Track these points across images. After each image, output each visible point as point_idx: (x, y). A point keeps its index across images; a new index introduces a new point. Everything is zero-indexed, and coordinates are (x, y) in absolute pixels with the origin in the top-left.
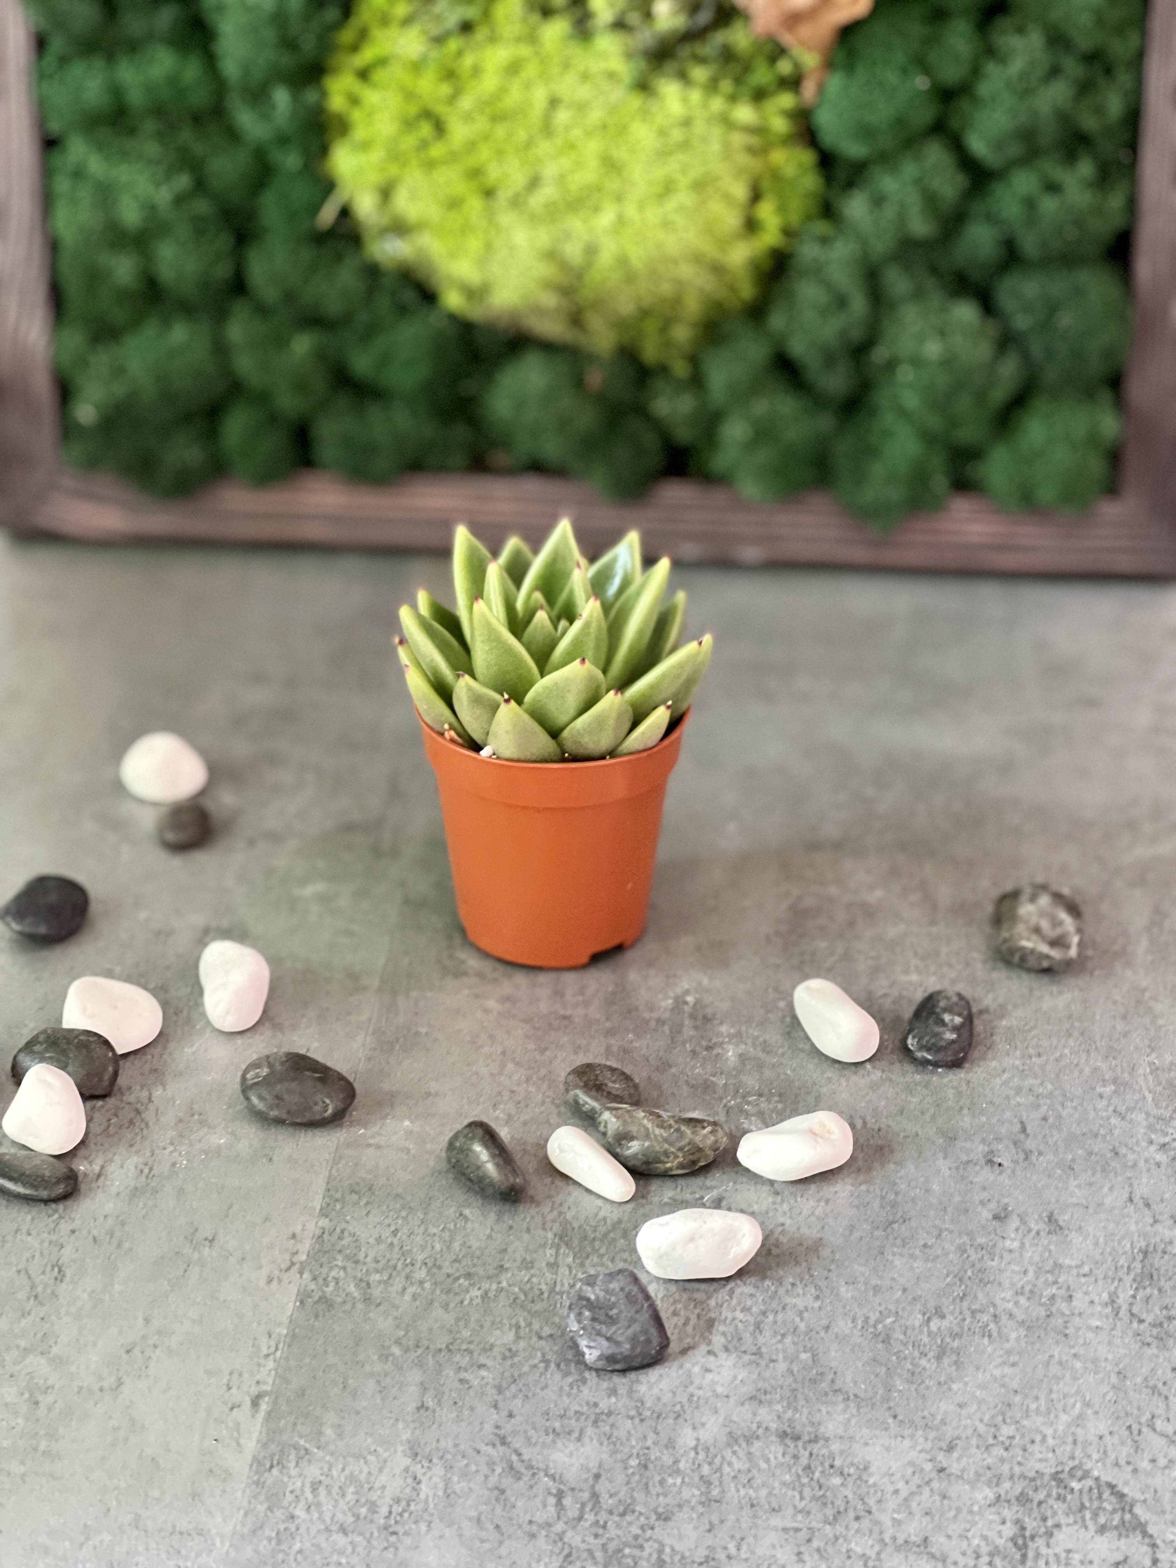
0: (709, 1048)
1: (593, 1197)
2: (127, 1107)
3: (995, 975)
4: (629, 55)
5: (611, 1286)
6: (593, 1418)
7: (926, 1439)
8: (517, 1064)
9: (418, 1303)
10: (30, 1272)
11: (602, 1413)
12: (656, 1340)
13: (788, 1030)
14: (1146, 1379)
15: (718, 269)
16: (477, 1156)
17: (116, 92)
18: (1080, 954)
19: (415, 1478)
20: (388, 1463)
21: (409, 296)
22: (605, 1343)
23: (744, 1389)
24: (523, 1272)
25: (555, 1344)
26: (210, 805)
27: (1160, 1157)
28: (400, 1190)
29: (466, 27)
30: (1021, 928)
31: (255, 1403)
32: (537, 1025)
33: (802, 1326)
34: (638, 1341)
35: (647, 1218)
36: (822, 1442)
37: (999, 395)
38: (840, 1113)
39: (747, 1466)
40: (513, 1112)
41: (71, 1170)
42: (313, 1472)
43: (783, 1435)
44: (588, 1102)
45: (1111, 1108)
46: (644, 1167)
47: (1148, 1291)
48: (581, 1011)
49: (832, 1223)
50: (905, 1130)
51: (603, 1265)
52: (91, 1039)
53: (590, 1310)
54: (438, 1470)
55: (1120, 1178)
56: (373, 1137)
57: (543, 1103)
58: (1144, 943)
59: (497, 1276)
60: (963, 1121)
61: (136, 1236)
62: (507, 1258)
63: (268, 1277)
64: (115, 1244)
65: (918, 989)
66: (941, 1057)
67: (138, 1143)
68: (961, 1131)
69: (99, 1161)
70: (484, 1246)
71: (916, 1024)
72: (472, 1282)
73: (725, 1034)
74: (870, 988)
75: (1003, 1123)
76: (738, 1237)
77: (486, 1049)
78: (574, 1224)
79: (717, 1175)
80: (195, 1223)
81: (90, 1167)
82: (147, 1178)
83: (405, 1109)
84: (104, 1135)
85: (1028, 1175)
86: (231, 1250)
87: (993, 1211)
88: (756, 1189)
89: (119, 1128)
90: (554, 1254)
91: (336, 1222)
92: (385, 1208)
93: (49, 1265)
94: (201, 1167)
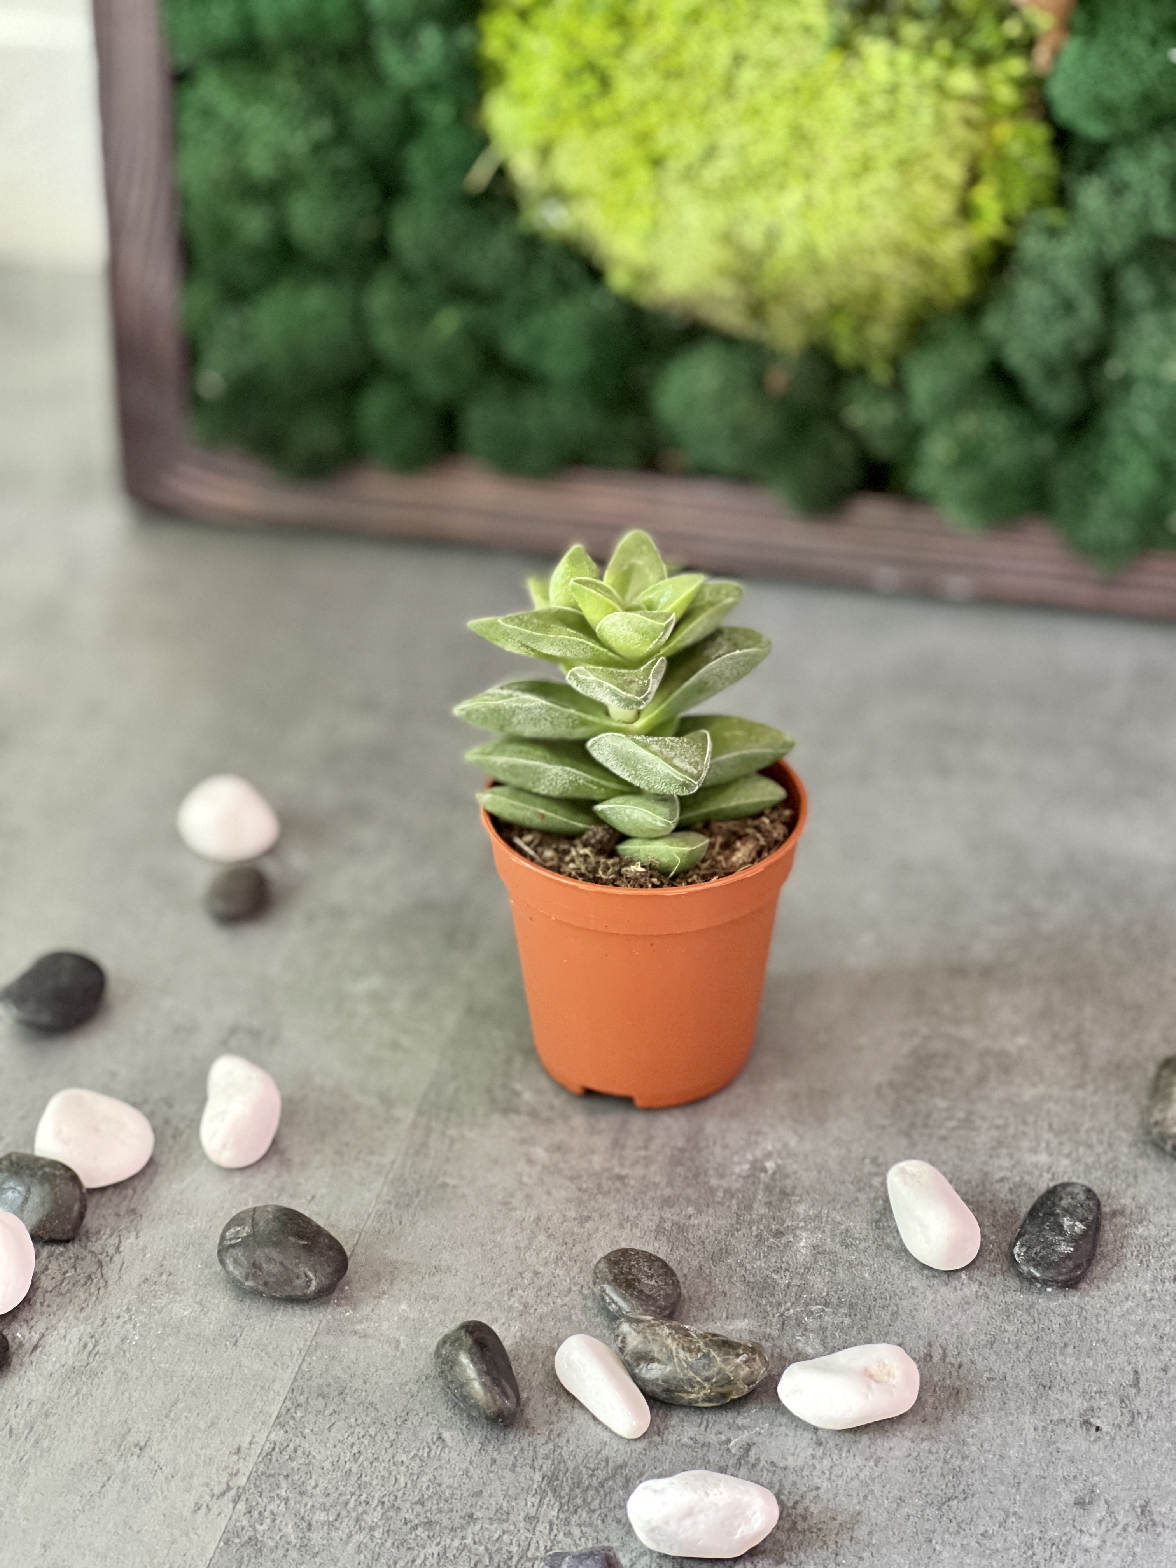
1: (599, 1429)
2: (89, 1256)
3: (1141, 1162)
4: (830, 7)
8: (550, 1236)
9: (362, 1556)
13: (877, 1217)
15: (925, 262)
16: (464, 1371)
21: (572, 270)
24: (493, 1527)
26: (271, 869)
28: (375, 1398)
32: (584, 1186)
40: (531, 1302)
41: (4, 1337)
44: (617, 1299)
46: (664, 1396)
48: (639, 1171)
49: (877, 1493)
50: (991, 1370)
51: (591, 1525)
56: (360, 1322)
57: (569, 1291)
59: (462, 1528)
60: (1064, 1363)
61: (58, 1433)
62: (480, 1503)
63: (196, 1504)
64: (33, 1440)
65: (1045, 1174)
66: (1051, 1274)
67: (90, 1306)
68: (1058, 1378)
69: (40, 1327)
70: (456, 1485)
71: (1029, 1228)
72: (431, 1534)
73: (801, 1217)
74: (986, 1168)
75: (1112, 1371)
76: (749, 1513)
77: (518, 1213)
78: (569, 1463)
79: (753, 1411)
80: (130, 1422)
81: (27, 1336)
82: (89, 1355)
83: (406, 1287)
84: (55, 1293)
85: (1129, 1447)
86: (163, 1462)
87: (1076, 1492)
88: (796, 1435)
89: (74, 1285)
90: (536, 1504)
91: (291, 1435)
92: (353, 1420)
94: (155, 1346)
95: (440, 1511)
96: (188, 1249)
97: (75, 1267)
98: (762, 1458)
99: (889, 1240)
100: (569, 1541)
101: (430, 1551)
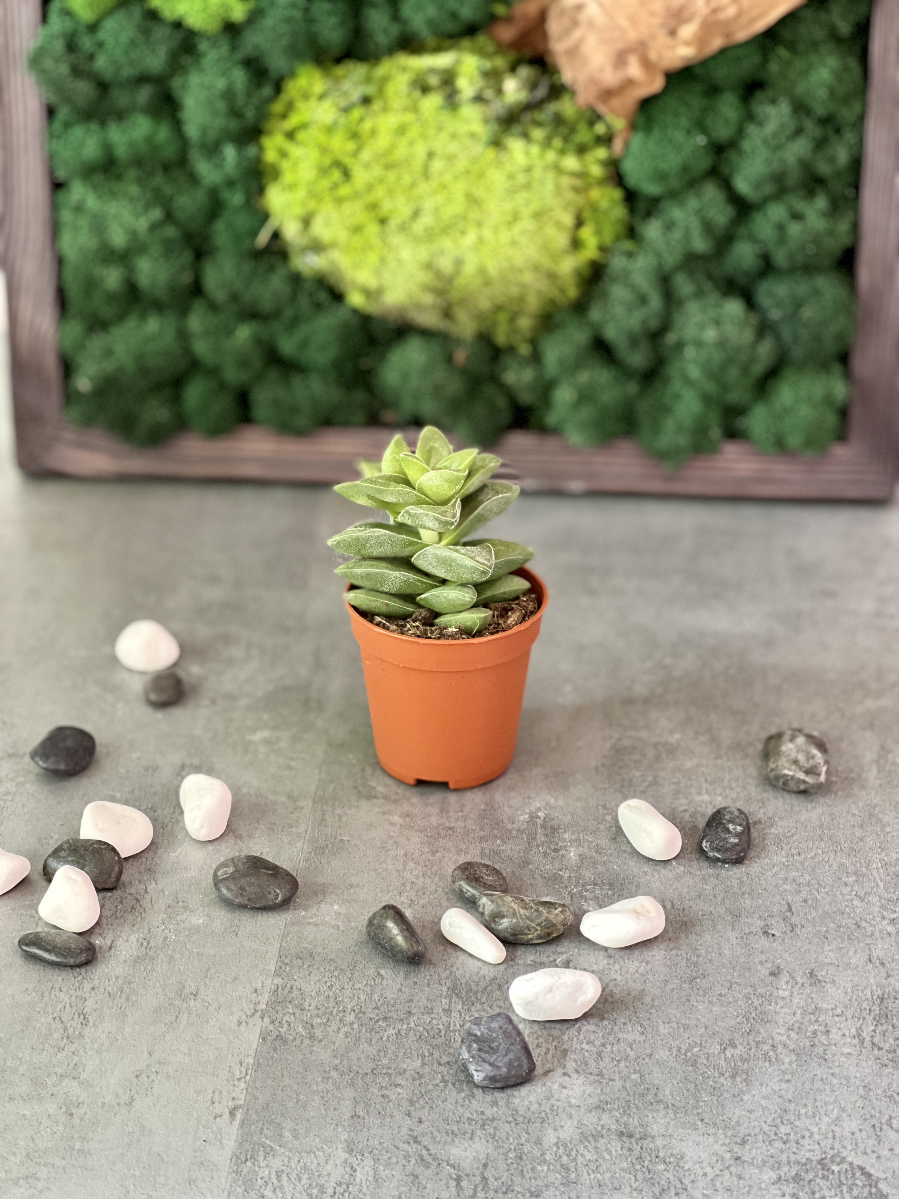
0: (556, 850)
1: (475, 961)
2: (129, 897)
3: (765, 795)
4: (486, 121)
5: (492, 1025)
6: (481, 1122)
7: (726, 1136)
8: (415, 863)
10: (63, 1019)
11: (487, 1119)
12: (525, 1066)
13: (614, 835)
14: (885, 1091)
15: (552, 276)
16: (390, 931)
17: (108, 148)
18: (827, 780)
19: (352, 1168)
20: (332, 1158)
21: (323, 296)
22: (488, 1067)
23: (591, 1101)
24: (425, 1017)
25: (452, 1069)
26: (182, 674)
27: (890, 929)
28: (333, 956)
29: (366, 101)
30: (783, 761)
31: (232, 1114)
32: (429, 834)
33: (632, 1054)
34: (513, 1066)
35: (515, 976)
36: (650, 1139)
37: (759, 368)
38: (655, 897)
39: (595, 1157)
40: (414, 898)
41: (90, 943)
42: (277, 1163)
43: (621, 1134)
44: (469, 890)
45: (854, 893)
46: (512, 938)
47: (885, 1027)
48: (461, 824)
49: (651, 979)
50: (702, 910)
51: (484, 1010)
52: (102, 847)
53: (477, 1044)
54: (369, 1162)
55: (862, 945)
56: (311, 917)
57: (436, 891)
58: (874, 771)
59: (406, 1019)
60: (745, 903)
61: (139, 991)
62: (413, 1006)
63: (238, 1021)
64: (125, 997)
65: (709, 806)
66: (727, 856)
67: (138, 923)
68: (743, 911)
69: (110, 937)
70: (396, 997)
71: (708, 833)
72: (388, 1024)
73: (568, 840)
74: (673, 806)
75: (774, 904)
76: (584, 989)
77: (392, 852)
78: (462, 980)
79: (565, 943)
80: (183, 982)
81: (104, 942)
82: (146, 949)
83: (335, 897)
84: (113, 918)
85: (794, 943)
86: (210, 1001)
87: (769, 969)
88: (595, 954)
89: (124, 913)
90: (448, 1003)
91: (286, 980)
92: (322, 969)
93: (77, 1013)
94: (186, 941)
95: (390, 1011)
97: (121, 902)
99: (624, 848)
101: (390, 1033)
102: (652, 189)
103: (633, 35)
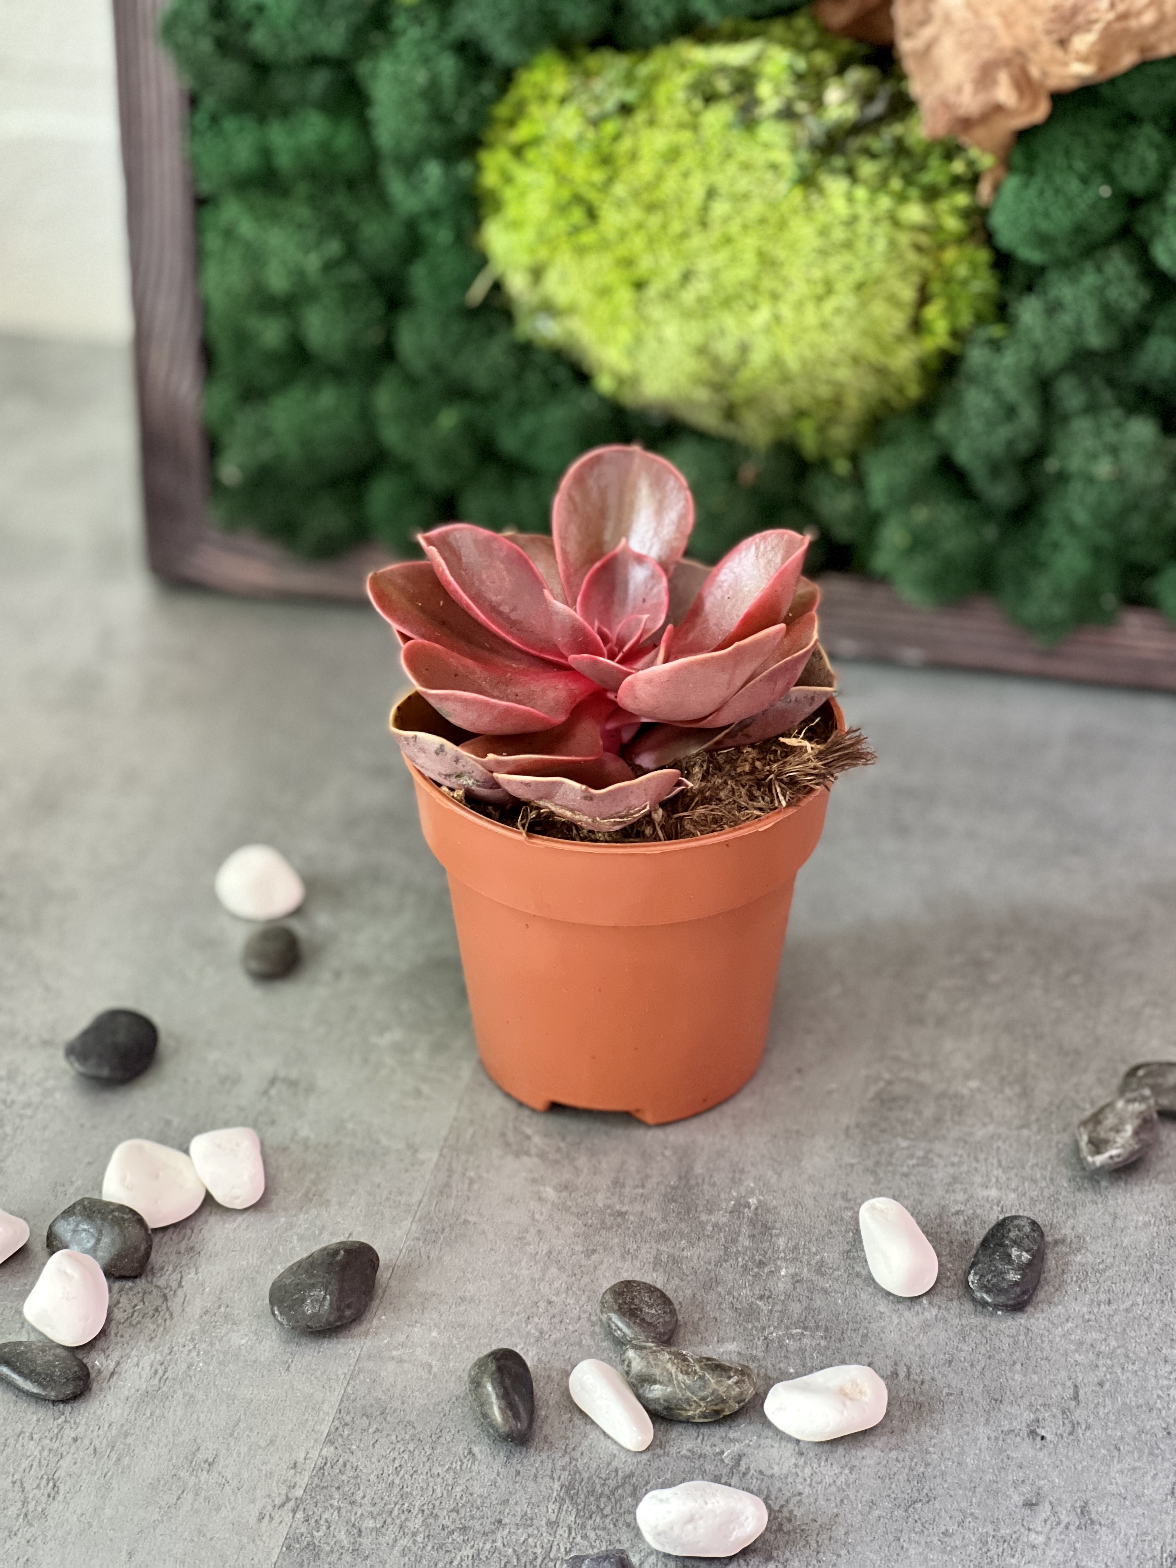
2: (155, 1291)
3: (1079, 1195)
4: (794, 149)
8: (561, 1268)
9: (407, 1558)
10: (25, 1485)
13: (847, 1247)
15: (881, 372)
17: (266, 157)
24: (519, 1532)
26: (300, 928)
28: (413, 1417)
29: (626, 110)
32: (590, 1222)
40: (545, 1329)
41: (86, 1366)
44: (620, 1326)
46: (665, 1413)
48: (638, 1207)
49: (852, 1497)
50: (949, 1386)
51: (604, 1529)
56: (396, 1348)
57: (579, 1318)
59: (493, 1532)
60: (1013, 1379)
61: (136, 1451)
62: (507, 1511)
63: (260, 1513)
64: (114, 1459)
65: (995, 1207)
66: (1002, 1299)
67: (159, 1336)
68: (1008, 1392)
69: (115, 1355)
70: (486, 1495)
71: (981, 1258)
72: (466, 1538)
73: (781, 1248)
74: (943, 1203)
75: (1055, 1386)
76: (743, 1518)
77: (532, 1247)
78: (584, 1474)
79: (742, 1426)
80: (199, 1441)
81: (105, 1363)
82: (160, 1381)
83: (435, 1316)
84: (127, 1324)
85: (1070, 1454)
86: (229, 1476)
87: (1024, 1495)
88: (780, 1446)
89: (143, 1317)
90: (556, 1511)
91: (340, 1451)
92: (394, 1437)
93: (45, 1477)
94: (217, 1371)
95: (472, 1517)
96: (242, 1283)
97: (143, 1300)
98: (751, 1467)
100: (586, 1543)
101: (465, 1554)
102: (1030, 254)
103: (1006, 41)
